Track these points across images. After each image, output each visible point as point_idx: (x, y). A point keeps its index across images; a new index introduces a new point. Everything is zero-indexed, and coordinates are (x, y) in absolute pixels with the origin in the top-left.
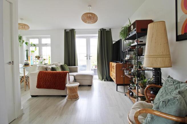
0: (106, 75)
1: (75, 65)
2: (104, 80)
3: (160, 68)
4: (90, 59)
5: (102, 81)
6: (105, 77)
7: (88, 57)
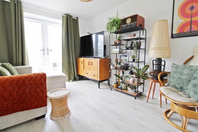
0: (73, 74)
1: (23, 64)
2: (71, 80)
3: (161, 58)
4: (48, 54)
5: (69, 82)
6: (72, 77)
7: (45, 51)
